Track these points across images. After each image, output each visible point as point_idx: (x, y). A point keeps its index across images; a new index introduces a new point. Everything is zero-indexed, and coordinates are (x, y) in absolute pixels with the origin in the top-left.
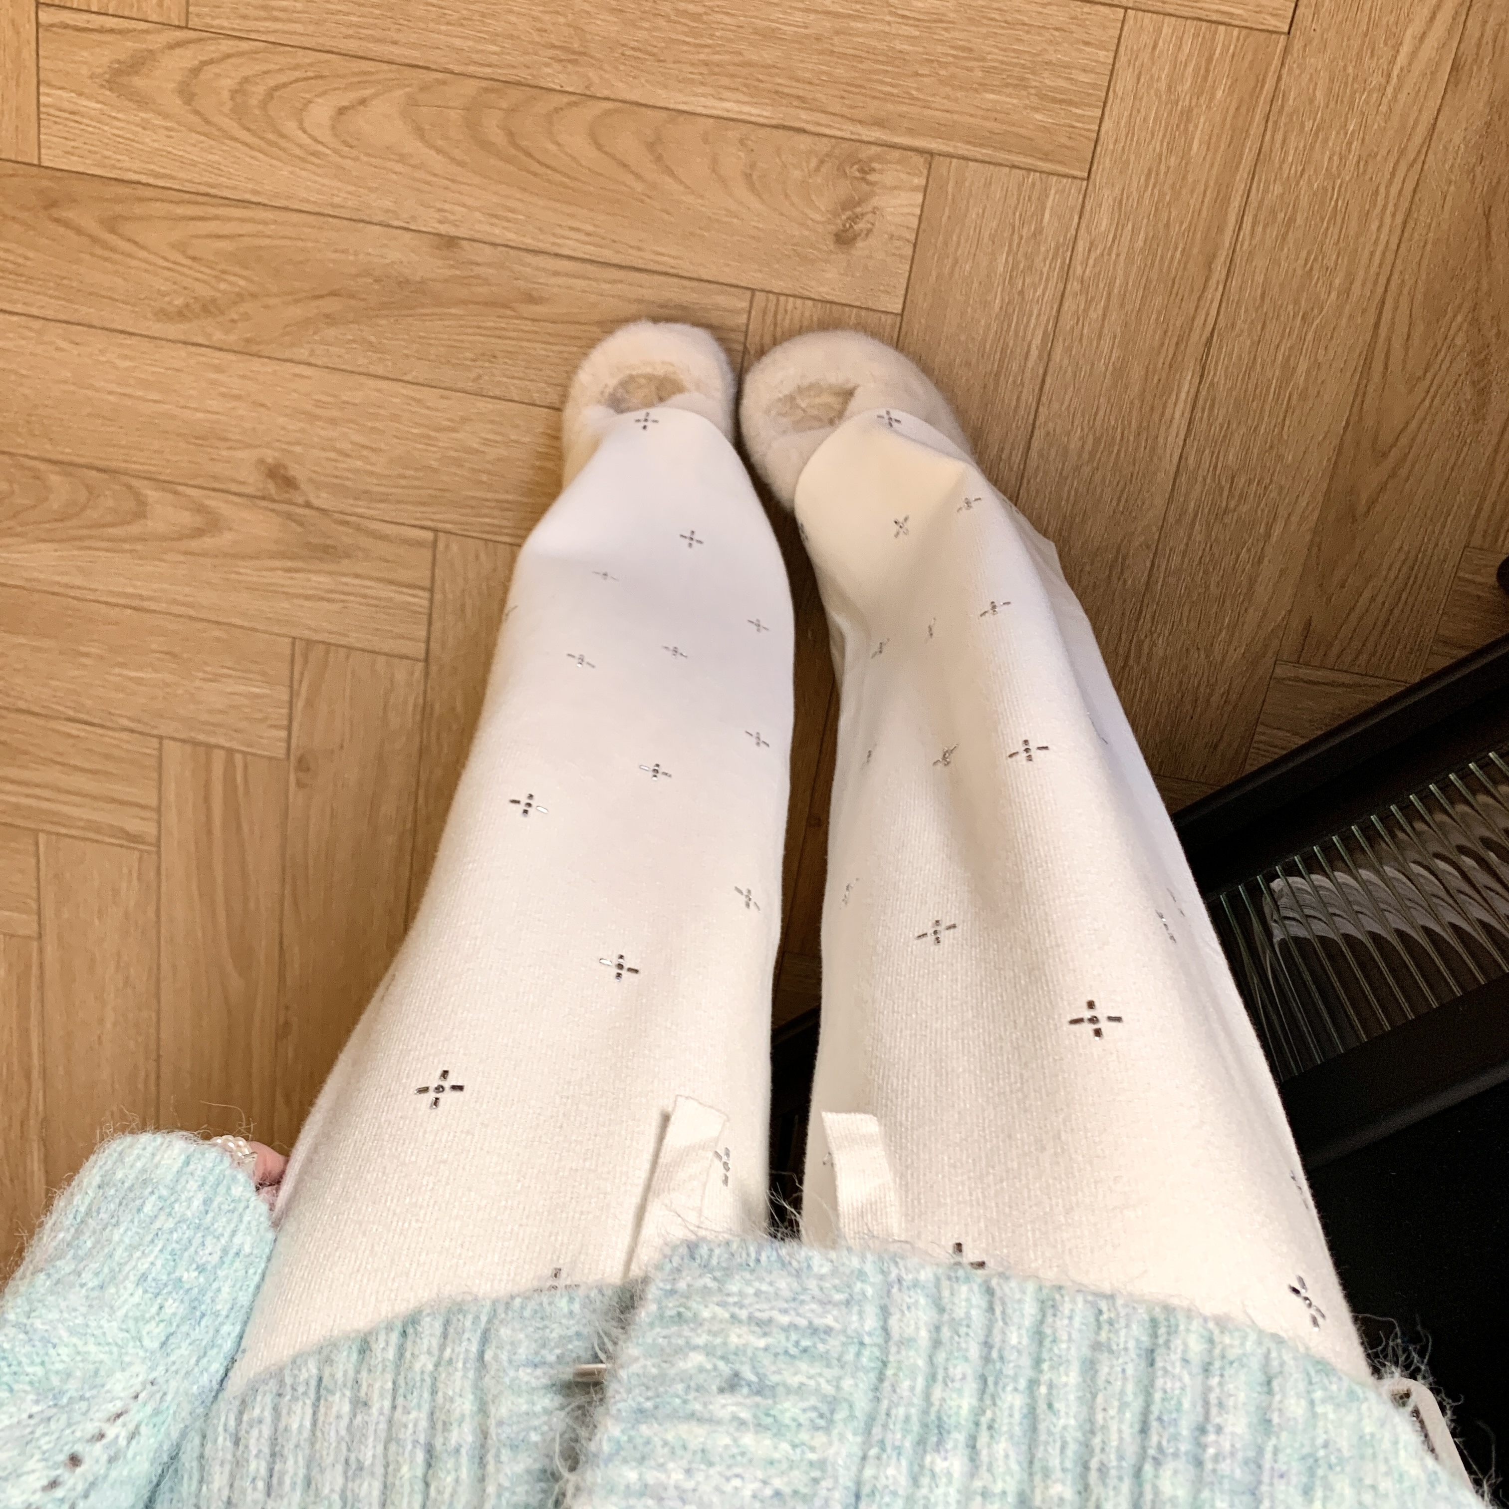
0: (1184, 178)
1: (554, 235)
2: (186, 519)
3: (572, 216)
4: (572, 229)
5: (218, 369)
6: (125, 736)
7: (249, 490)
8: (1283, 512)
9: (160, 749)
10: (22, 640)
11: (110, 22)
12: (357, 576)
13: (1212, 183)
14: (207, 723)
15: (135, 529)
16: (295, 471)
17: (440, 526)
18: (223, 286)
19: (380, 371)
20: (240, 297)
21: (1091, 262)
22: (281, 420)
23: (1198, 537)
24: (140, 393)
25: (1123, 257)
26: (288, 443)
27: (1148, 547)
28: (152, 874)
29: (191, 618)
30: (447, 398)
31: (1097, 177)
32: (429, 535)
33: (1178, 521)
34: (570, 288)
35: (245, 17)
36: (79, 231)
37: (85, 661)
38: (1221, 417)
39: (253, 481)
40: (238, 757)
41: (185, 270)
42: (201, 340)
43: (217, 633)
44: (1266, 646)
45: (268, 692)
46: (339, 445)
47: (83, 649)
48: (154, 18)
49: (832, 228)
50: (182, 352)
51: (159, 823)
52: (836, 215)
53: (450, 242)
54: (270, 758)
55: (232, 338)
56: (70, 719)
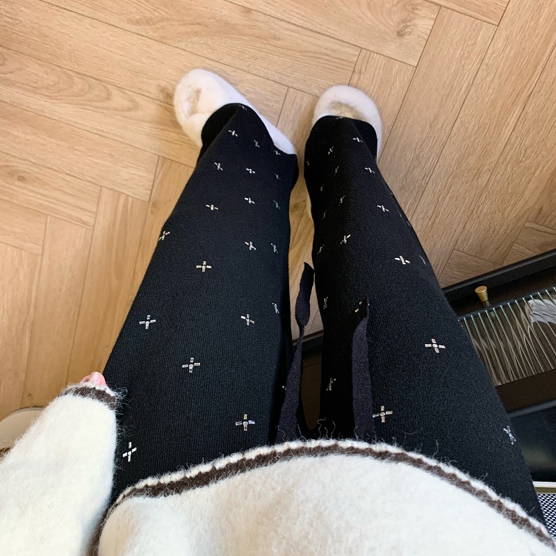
0: (535, 31)
1: (289, 14)
2: (126, 104)
3: (297, 8)
4: (297, 13)
5: (149, 46)
6: (88, 184)
7: (152, 96)
8: (542, 166)
9: (101, 191)
10: (53, 140)
13: (544, 35)
14: (119, 183)
15: (105, 104)
18: (156, 13)
19: (212, 57)
20: (162, 20)
21: (492, 59)
22: (170, 70)
23: (509, 169)
24: (116, 51)
25: (504, 58)
26: (171, 80)
27: (490, 171)
28: (90, 237)
29: (121, 142)
30: (235, 72)
31: (502, 26)
33: (503, 163)
34: (291, 36)
37: (78, 153)
38: (527, 127)
39: (154, 92)
40: (130, 199)
41: (142, 5)
42: (143, 34)
43: (130, 150)
44: (524, 215)
45: (145, 175)
47: (76, 147)
49: (397, 30)
50: (136, 37)
51: (96, 218)
52: (399, 24)
53: (249, 11)
54: (143, 201)
55: (156, 35)
56: (67, 174)
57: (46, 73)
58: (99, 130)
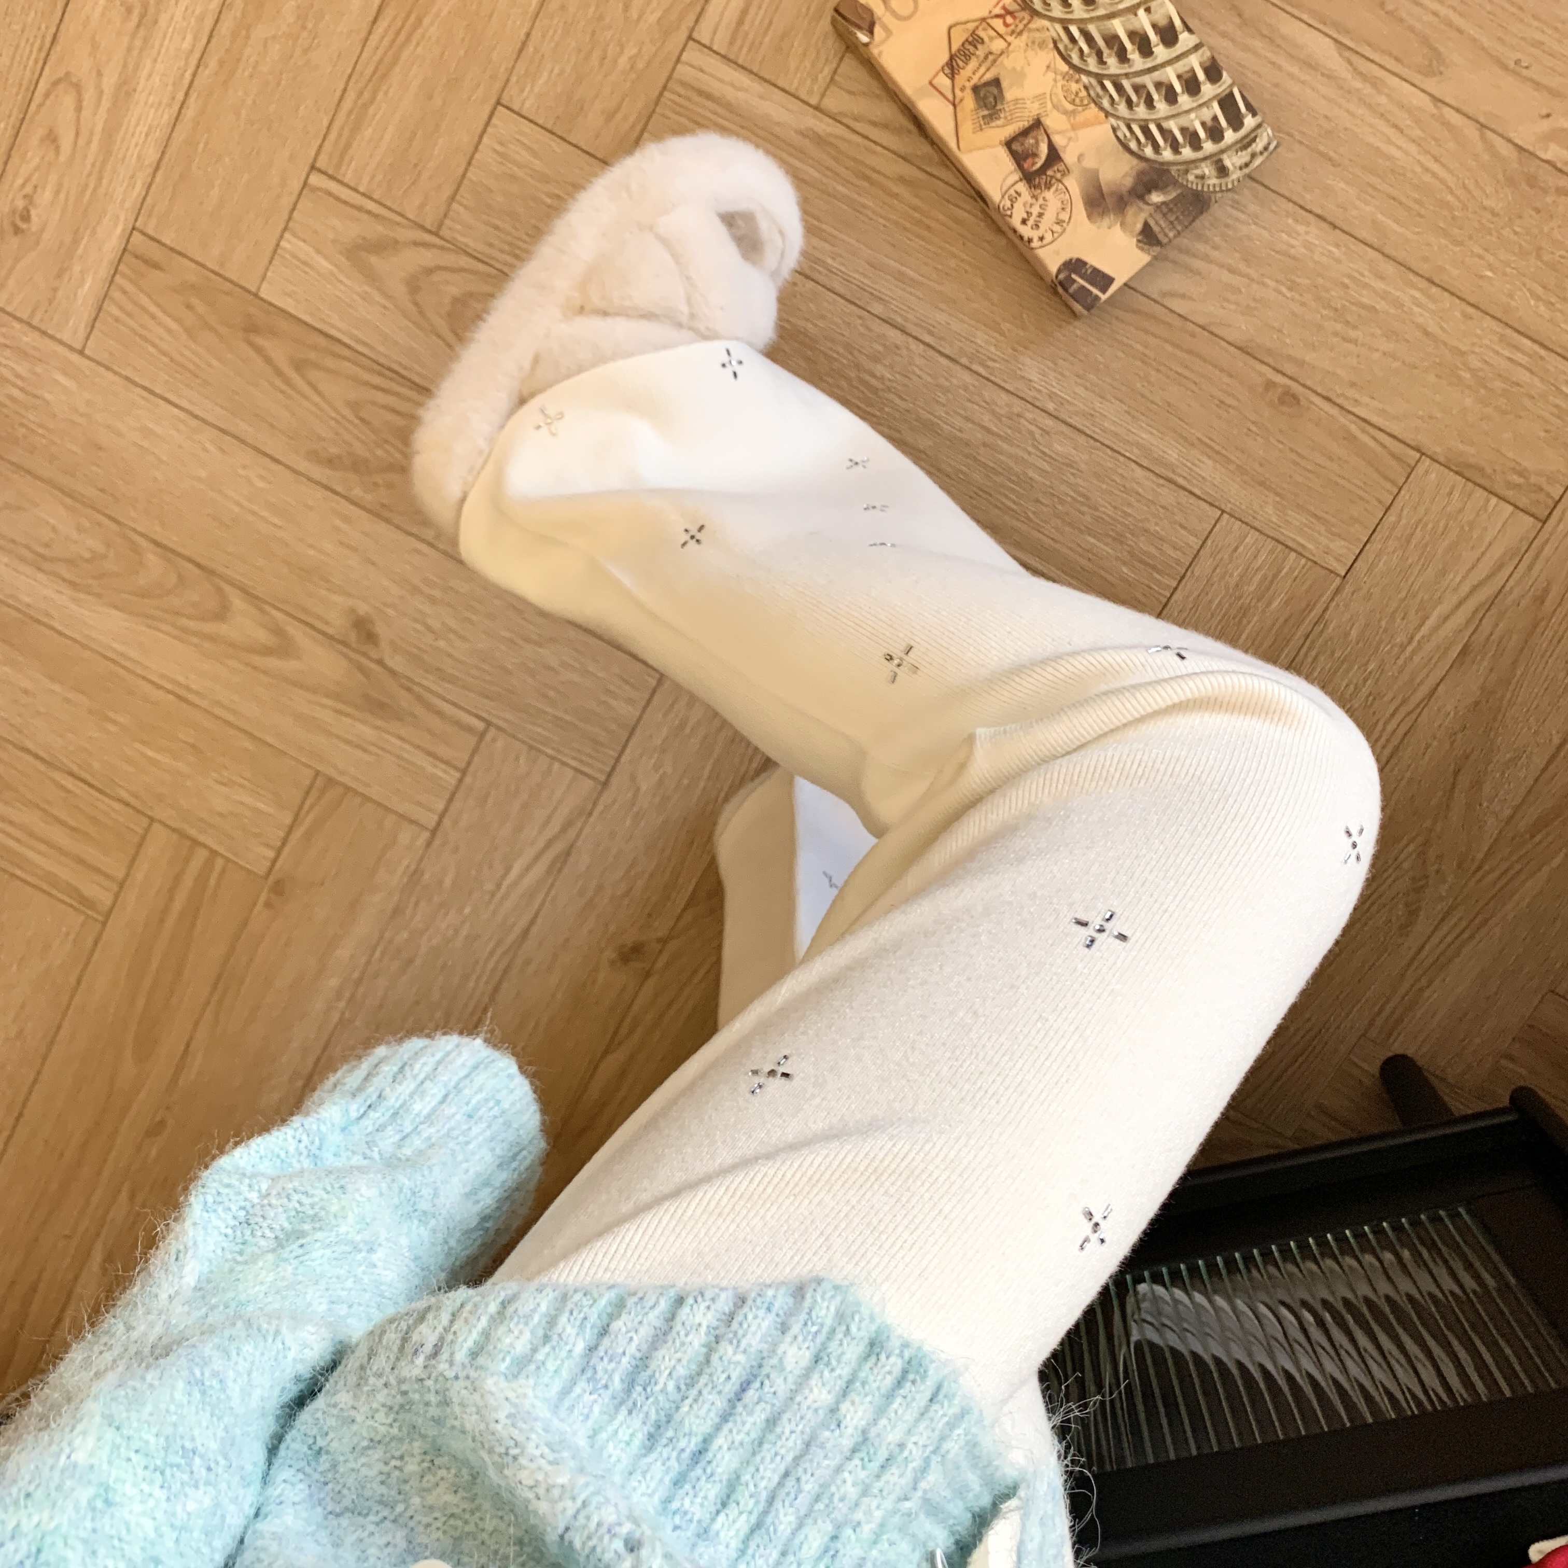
2: (262, 636)
5: (346, 519)
6: (117, 806)
7: (331, 631)
9: (147, 830)
10: (57, 688)
11: (371, 206)
12: (401, 738)
14: (201, 820)
15: (208, 628)
16: (381, 629)
17: (494, 720)
20: (391, 467)
22: (386, 583)
24: (265, 514)
26: (384, 604)
28: (90, 941)
29: (227, 722)
32: (480, 725)
35: (491, 245)
36: (268, 360)
37: (112, 728)
39: (337, 622)
40: (219, 862)
41: (351, 428)
42: (339, 489)
43: (247, 744)
45: (271, 810)
46: (430, 622)
47: (111, 715)
48: (411, 216)
50: (320, 493)
51: (117, 896)
54: (249, 872)
55: (369, 497)
56: (71, 774)
57: (80, 529)
58: (179, 685)
